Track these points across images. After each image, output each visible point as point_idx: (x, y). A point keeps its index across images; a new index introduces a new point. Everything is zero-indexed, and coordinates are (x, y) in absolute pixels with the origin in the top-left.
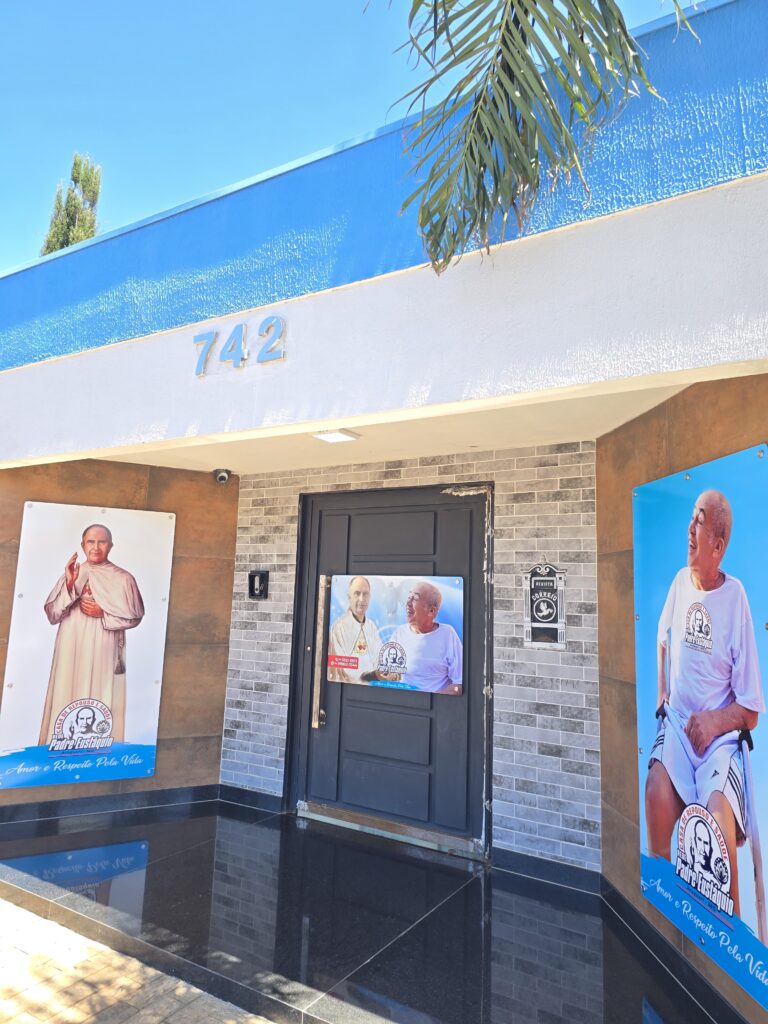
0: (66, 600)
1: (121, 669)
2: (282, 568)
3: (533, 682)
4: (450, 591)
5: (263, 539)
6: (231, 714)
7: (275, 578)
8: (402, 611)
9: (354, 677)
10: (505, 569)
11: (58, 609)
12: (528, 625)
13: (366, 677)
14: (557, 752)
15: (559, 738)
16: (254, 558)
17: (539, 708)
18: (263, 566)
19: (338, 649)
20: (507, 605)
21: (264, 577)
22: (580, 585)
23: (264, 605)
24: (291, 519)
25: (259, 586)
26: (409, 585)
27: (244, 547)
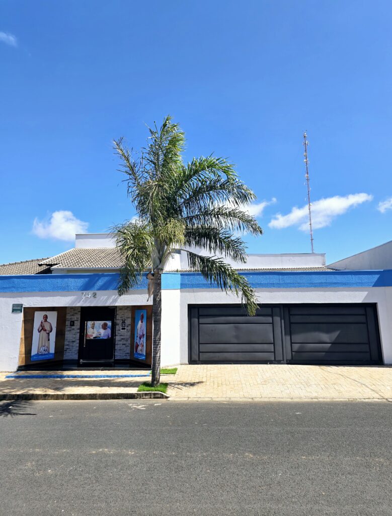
0: (41, 328)
1: (49, 340)
2: (77, 320)
3: (122, 336)
4: (109, 323)
5: (73, 315)
6: (66, 347)
7: (76, 322)
8: (101, 327)
9: (92, 338)
10: (118, 320)
11: (40, 330)
12: (121, 327)
13: (94, 338)
14: (124, 344)
15: (125, 342)
16: (71, 319)
17: (122, 339)
18: (73, 320)
19: (89, 333)
20: (118, 325)
21: (73, 322)
22: (128, 322)
23: (73, 327)
24: (79, 312)
25: (72, 324)
26: (102, 322)
27: (68, 317)
